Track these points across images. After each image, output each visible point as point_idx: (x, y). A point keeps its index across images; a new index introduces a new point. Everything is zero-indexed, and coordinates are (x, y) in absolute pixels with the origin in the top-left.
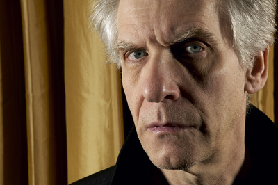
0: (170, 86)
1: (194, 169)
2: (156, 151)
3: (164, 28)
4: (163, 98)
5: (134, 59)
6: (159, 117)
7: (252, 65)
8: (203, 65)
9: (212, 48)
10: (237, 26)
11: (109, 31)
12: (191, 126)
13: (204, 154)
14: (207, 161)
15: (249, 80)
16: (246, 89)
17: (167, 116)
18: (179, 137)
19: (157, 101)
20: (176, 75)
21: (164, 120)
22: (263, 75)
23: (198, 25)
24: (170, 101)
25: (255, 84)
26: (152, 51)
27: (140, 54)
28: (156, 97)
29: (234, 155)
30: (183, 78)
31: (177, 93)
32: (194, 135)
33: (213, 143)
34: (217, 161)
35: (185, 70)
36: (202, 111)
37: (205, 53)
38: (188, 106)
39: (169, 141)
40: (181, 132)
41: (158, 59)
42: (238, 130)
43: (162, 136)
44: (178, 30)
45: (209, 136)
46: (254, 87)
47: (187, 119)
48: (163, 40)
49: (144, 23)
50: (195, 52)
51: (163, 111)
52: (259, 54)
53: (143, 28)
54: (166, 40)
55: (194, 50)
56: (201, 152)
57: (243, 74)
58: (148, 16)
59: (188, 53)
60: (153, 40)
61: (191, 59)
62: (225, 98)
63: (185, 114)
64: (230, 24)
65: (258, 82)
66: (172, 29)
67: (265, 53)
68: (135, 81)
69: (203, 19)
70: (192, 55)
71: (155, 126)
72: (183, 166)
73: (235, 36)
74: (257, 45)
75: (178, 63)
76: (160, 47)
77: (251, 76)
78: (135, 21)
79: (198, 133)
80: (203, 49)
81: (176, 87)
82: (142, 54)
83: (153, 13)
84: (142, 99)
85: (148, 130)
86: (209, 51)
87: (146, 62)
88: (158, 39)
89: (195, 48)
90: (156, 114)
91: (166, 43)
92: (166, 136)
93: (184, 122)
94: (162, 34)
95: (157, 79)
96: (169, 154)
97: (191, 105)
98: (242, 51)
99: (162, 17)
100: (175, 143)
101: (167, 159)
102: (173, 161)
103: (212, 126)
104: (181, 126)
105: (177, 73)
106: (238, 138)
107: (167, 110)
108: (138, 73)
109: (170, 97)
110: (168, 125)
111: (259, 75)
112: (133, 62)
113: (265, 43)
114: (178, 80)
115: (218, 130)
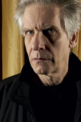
0: (42, 45)
1: (49, 74)
2: (36, 68)
3: (40, 24)
4: (39, 49)
5: (29, 34)
6: (37, 56)
7: (72, 38)
8: (54, 38)
9: (57, 32)
10: (67, 24)
11: (20, 23)
12: (49, 60)
13: (53, 69)
14: (54, 72)
15: (71, 43)
16: (69, 46)
17: (40, 56)
18: (44, 63)
19: (37, 50)
20: (44, 41)
21: (39, 57)
22: (76, 41)
23: (52, 24)
24: (42, 50)
25: (73, 45)
26: (36, 32)
27: (31, 32)
28: (36, 49)
29: (64, 70)
30: (47, 42)
31: (44, 47)
32: (50, 62)
33: (56, 66)
34: (58, 72)
35: (47, 39)
36: (53, 54)
37: (55, 33)
38: (48, 52)
39: (41, 64)
40: (45, 61)
41: (38, 35)
42: (66, 61)
43: (38, 63)
44: (45, 25)
45: (55, 63)
46: (72, 46)
47: (47, 57)
48: (40, 28)
49: (33, 22)
50: (51, 33)
51: (39, 54)
52: (75, 34)
53: (33, 23)
54: (41, 28)
55: (51, 32)
56: (52, 69)
57: (69, 41)
58: (35, 19)
59: (49, 33)
60: (36, 28)
61: (50, 35)
62: (61, 50)
63: (47, 55)
64: (64, 23)
65: (74, 44)
66: (43, 24)
67: (77, 33)
68: (29, 42)
69: (54, 22)
70: (50, 34)
71: (36, 59)
72: (46, 73)
73: (66, 27)
74: (74, 31)
75: (45, 36)
76: (39, 30)
77: (71, 42)
78: (30, 21)
79: (51, 62)
80: (54, 32)
81: (44, 45)
82: (32, 32)
83: (36, 18)
84: (32, 49)
85: (34, 60)
86: (56, 33)
87: (33, 36)
88: (38, 28)
89: (51, 31)
90: (36, 55)
91: (41, 29)
92: (40, 63)
93: (46, 58)
94: (39, 26)
95: (37, 42)
96: (41, 69)
97: (49, 52)
98: (68, 33)
99: (40, 20)
100: (43, 65)
101: (40, 71)
102: (42, 71)
103: (56, 60)
104: (45, 59)
105: (44, 40)
106: (66, 64)
107: (40, 53)
108: (31, 39)
109: (42, 49)
110: (40, 59)
111: (74, 41)
112: (29, 35)
113: (77, 30)
114: (45, 43)
115: (58, 61)
